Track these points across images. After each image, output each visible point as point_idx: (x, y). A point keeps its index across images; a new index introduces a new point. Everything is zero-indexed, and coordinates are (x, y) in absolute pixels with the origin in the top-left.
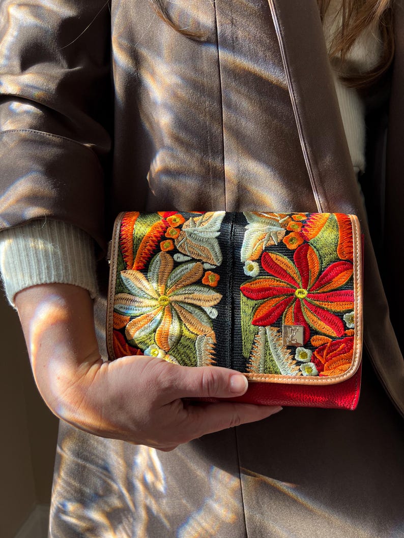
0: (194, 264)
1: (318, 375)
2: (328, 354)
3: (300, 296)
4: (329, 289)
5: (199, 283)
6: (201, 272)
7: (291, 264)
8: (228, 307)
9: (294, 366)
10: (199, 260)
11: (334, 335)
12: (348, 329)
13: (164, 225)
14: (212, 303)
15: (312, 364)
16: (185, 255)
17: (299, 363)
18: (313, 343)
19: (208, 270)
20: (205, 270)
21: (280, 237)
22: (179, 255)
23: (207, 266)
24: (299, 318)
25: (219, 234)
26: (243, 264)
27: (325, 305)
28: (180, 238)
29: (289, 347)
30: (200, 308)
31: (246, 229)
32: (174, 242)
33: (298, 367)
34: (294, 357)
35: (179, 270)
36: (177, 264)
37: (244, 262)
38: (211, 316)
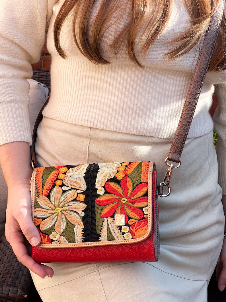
0: (72, 191)
1: (132, 238)
2: (136, 227)
3: (124, 202)
4: (137, 197)
5: (75, 200)
6: (76, 195)
7: (119, 187)
8: (90, 210)
9: (121, 235)
10: (75, 189)
11: (139, 218)
12: (145, 215)
13: (57, 173)
14: (82, 210)
15: (129, 234)
16: (68, 187)
17: (123, 233)
18: (130, 223)
19: (79, 193)
20: (78, 194)
21: (114, 174)
22: (65, 187)
23: (79, 191)
25: (85, 175)
26: (97, 189)
27: (135, 205)
28: (65, 179)
29: (118, 226)
30: (76, 212)
31: (98, 172)
32: (62, 181)
33: (123, 236)
34: (121, 231)
35: (65, 194)
36: (64, 192)
37: (97, 188)
38: (81, 215)
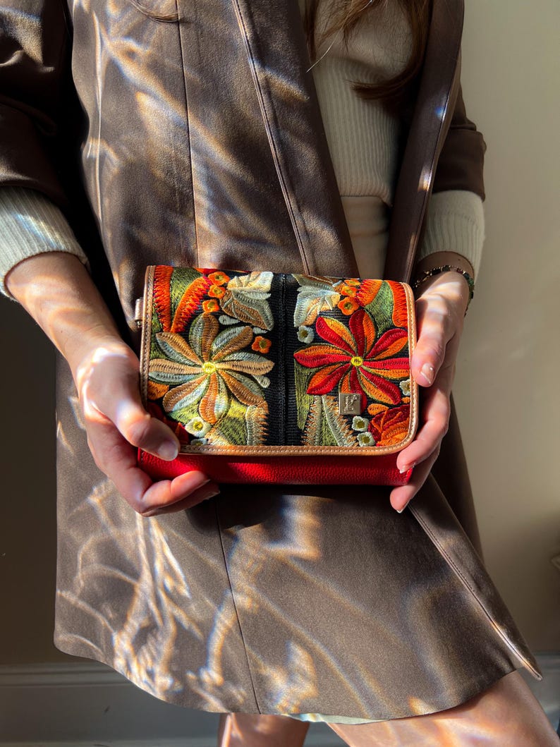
0: (243, 328)
1: (375, 445)
2: (385, 422)
3: (356, 364)
4: (385, 356)
5: (248, 349)
6: (250, 337)
7: (347, 331)
8: (281, 375)
9: (350, 437)
10: (248, 324)
11: (391, 402)
12: (405, 396)
13: (206, 283)
14: (263, 372)
15: (368, 434)
16: (231, 317)
17: (355, 433)
18: (371, 412)
19: (259, 335)
20: (255, 335)
21: (335, 302)
22: (225, 317)
23: (257, 331)
24: (355, 386)
25: (269, 295)
26: (297, 329)
27: (382, 373)
28: (225, 298)
29: (345, 416)
30: (250, 376)
31: (299, 292)
32: (219, 302)
33: (355, 438)
34: (351, 426)
35: (225, 334)
36: (222, 328)
37: (298, 327)
38: (262, 385)
